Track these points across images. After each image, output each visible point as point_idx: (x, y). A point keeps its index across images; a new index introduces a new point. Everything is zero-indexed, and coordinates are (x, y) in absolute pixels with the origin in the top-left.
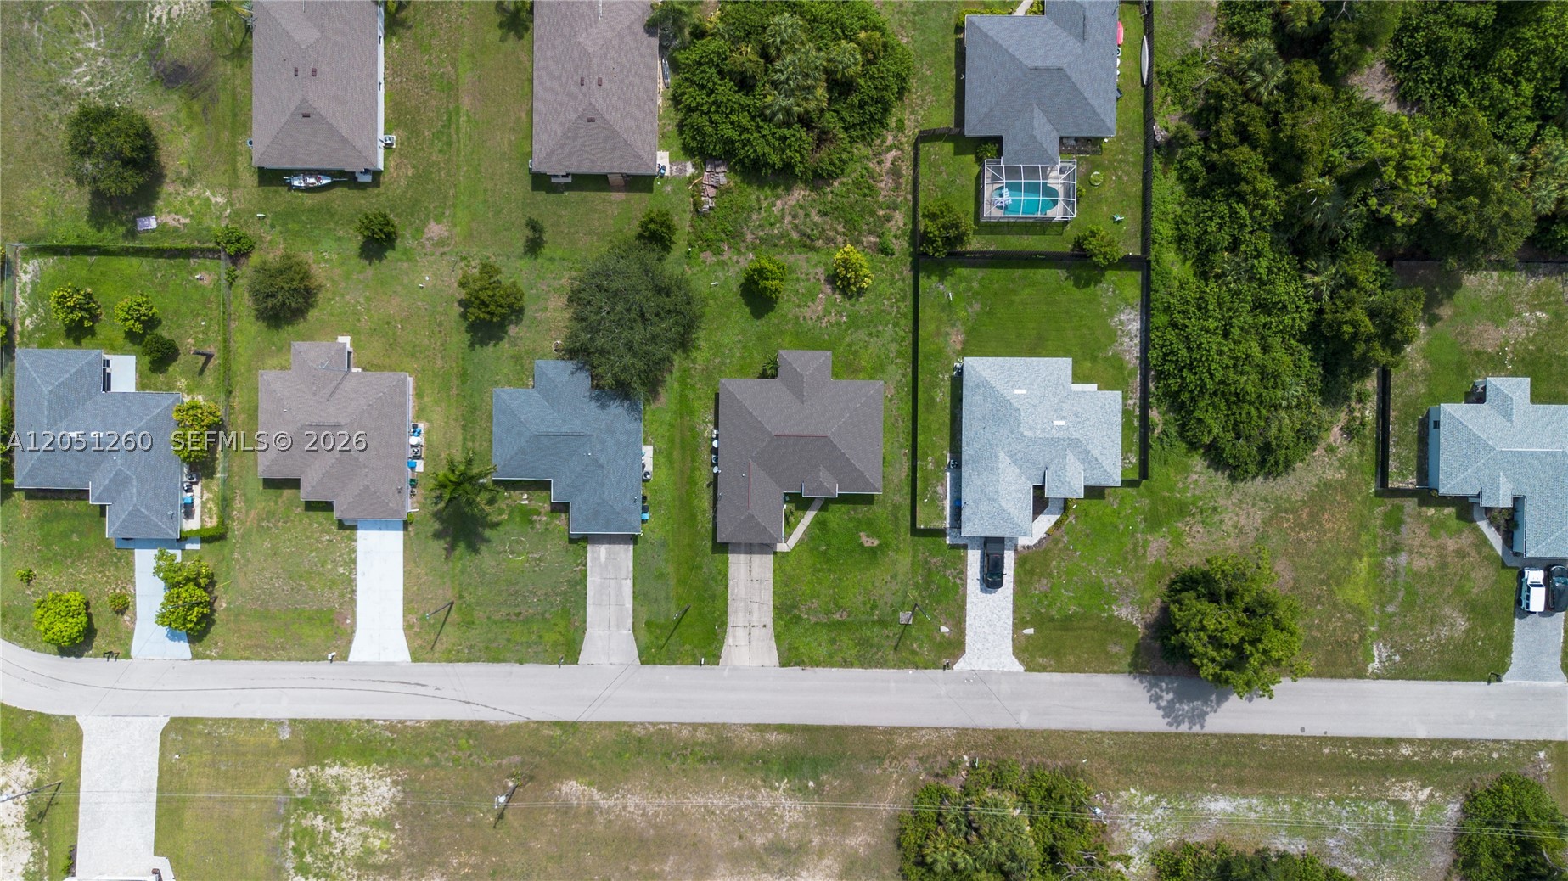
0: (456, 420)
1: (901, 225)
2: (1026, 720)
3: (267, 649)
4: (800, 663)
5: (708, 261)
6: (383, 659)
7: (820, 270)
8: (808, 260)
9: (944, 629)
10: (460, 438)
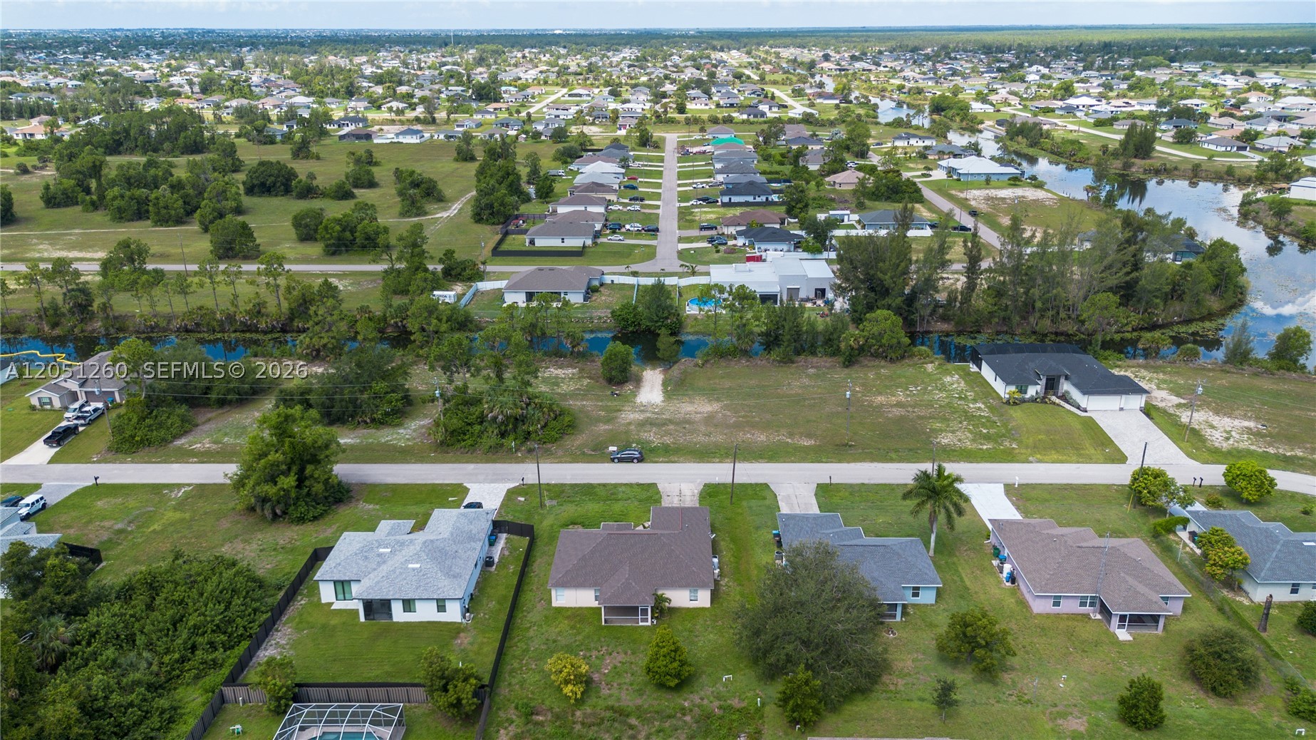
0: (976, 593)
1: (502, 731)
2: (471, 467)
3: (1072, 488)
4: (639, 485)
5: (737, 700)
6: (976, 485)
7: (605, 692)
8: (619, 700)
9: (523, 499)
10: (968, 583)
